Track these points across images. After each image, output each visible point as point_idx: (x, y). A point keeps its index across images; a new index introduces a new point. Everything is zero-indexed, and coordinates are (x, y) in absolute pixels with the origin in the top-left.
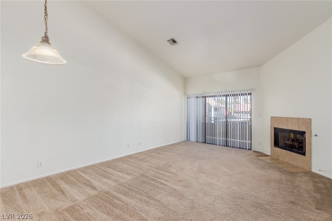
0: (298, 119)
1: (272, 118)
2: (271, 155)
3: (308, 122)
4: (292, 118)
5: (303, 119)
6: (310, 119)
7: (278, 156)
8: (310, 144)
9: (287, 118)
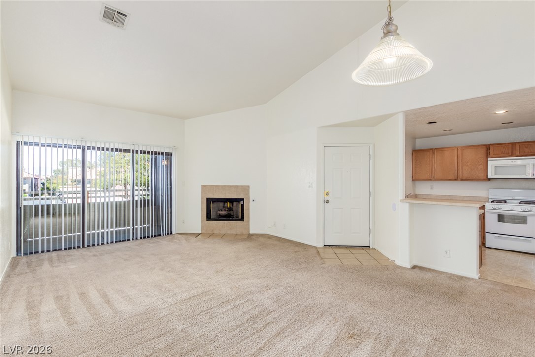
0: (237, 187)
1: (204, 187)
2: (203, 232)
3: (246, 189)
4: (231, 186)
5: (242, 186)
6: (248, 186)
7: (213, 230)
8: (249, 209)
9: (225, 186)
